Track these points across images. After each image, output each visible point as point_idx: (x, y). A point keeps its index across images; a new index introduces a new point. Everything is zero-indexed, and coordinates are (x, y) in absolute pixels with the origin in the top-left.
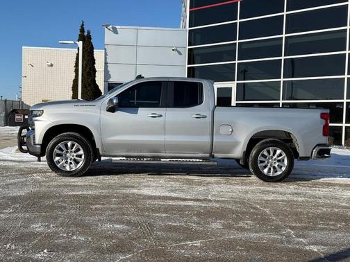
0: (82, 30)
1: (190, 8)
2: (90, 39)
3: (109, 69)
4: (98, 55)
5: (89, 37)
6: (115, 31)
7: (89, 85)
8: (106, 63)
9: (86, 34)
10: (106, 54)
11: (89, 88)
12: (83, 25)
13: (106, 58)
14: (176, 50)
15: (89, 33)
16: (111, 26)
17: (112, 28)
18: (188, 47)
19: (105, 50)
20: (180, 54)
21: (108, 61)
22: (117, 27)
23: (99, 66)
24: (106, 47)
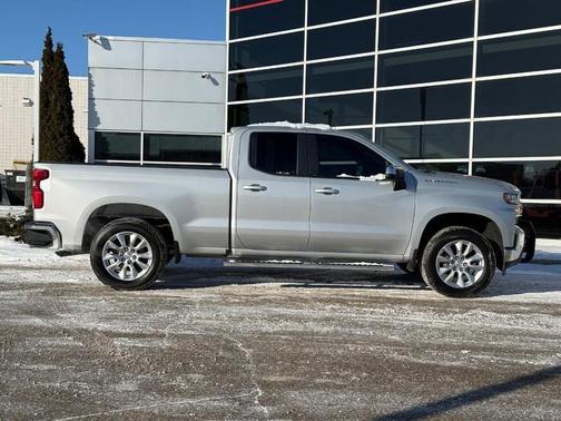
0: (49, 43)
1: (231, 7)
2: (63, 58)
3: (97, 109)
4: (77, 84)
5: (61, 55)
6: (106, 45)
7: (61, 135)
8: (91, 99)
9: (55, 49)
10: (91, 85)
11: (61, 140)
12: (50, 34)
13: (90, 91)
14: (209, 77)
15: (60, 47)
16: (97, 37)
17: (101, 39)
18: (228, 73)
19: (90, 76)
20: (216, 83)
21: (95, 95)
22: (109, 38)
23: (79, 104)
24: (91, 72)
